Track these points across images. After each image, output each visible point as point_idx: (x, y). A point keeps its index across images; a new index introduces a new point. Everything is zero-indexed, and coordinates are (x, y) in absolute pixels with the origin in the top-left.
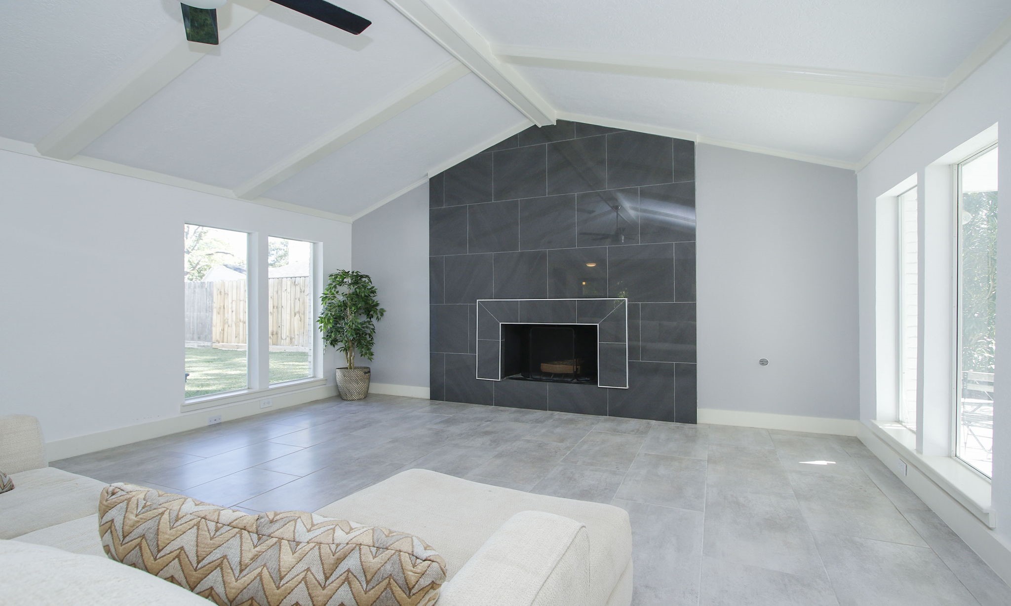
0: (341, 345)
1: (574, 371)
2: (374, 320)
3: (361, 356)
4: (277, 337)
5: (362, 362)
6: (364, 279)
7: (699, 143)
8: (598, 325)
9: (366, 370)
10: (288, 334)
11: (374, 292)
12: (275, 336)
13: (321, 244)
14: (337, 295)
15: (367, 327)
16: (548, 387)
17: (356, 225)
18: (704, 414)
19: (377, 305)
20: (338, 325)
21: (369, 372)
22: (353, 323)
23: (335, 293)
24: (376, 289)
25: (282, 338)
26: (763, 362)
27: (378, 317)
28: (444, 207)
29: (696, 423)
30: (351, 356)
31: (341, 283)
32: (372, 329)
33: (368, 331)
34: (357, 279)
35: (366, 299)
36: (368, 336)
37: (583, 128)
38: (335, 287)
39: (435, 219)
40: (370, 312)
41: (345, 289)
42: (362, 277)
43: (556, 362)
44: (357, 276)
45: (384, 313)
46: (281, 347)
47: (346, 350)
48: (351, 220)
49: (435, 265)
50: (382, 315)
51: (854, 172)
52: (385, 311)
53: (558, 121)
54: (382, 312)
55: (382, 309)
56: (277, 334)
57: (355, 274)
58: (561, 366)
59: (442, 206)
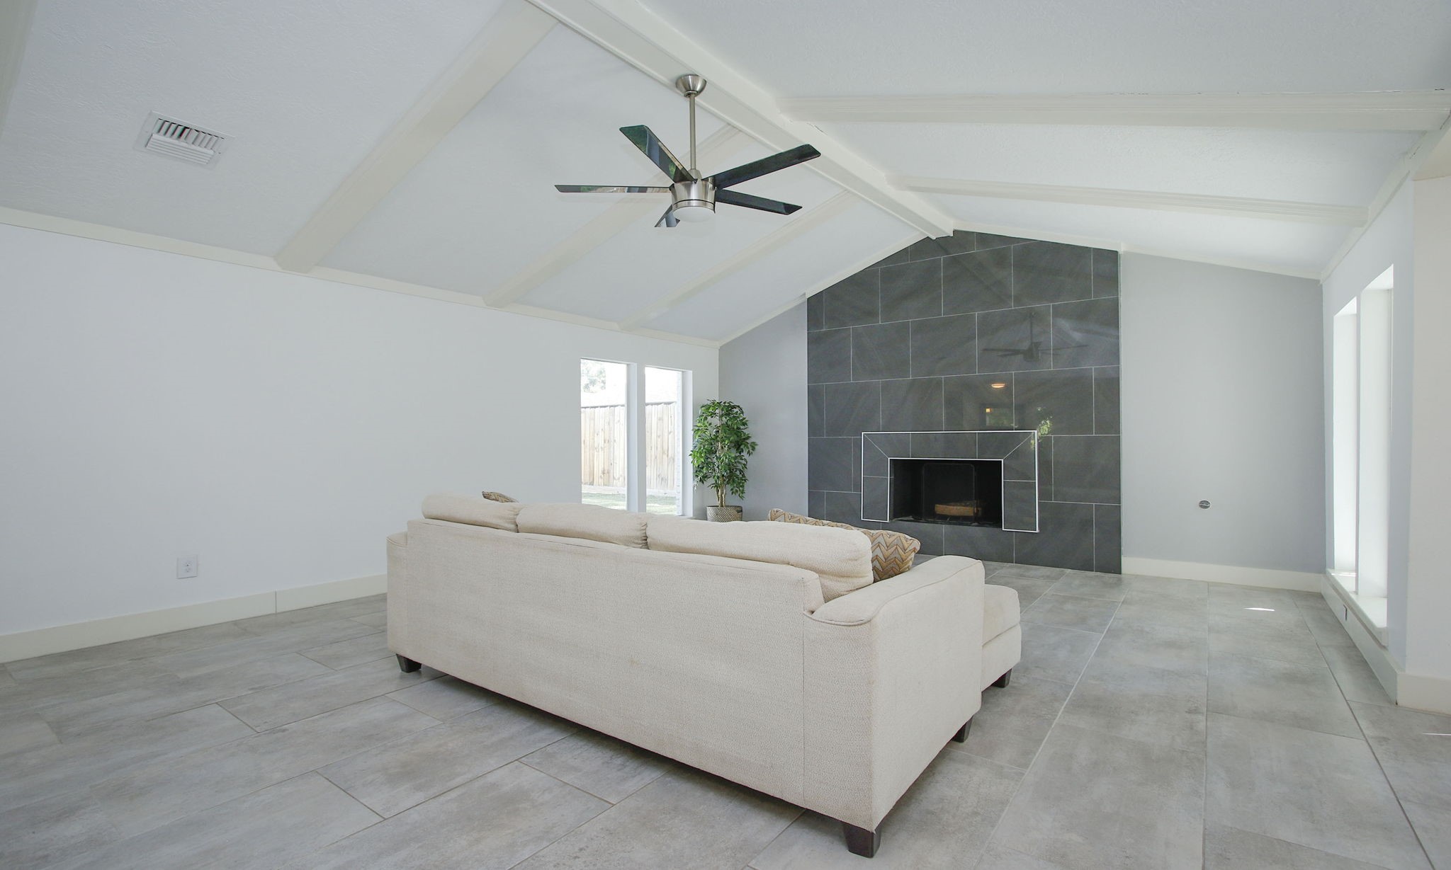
0: (711, 481)
1: (974, 512)
2: (745, 454)
3: (732, 493)
4: (609, 476)
5: (734, 500)
6: (735, 410)
7: (1124, 252)
8: (1002, 460)
9: (739, 509)
10: (621, 473)
11: (744, 424)
12: (606, 475)
13: (690, 372)
14: (709, 428)
15: (739, 463)
16: (944, 529)
17: (723, 350)
18: (1129, 564)
19: (748, 438)
20: (709, 460)
21: (741, 511)
22: (726, 458)
23: (708, 425)
24: (747, 421)
25: (614, 478)
26: (1204, 505)
27: (749, 452)
28: (824, 330)
29: (1120, 573)
30: (722, 493)
31: (713, 415)
32: (744, 464)
33: (740, 467)
34: (729, 409)
35: (738, 432)
36: (738, 473)
37: (984, 238)
38: (706, 418)
39: (813, 341)
40: (740, 446)
41: (716, 421)
42: (734, 407)
43: (952, 504)
44: (730, 406)
45: (756, 447)
46: (613, 488)
47: (717, 486)
48: (718, 344)
49: (814, 395)
50: (753, 449)
51: (1318, 281)
52: (756, 445)
53: (955, 232)
54: (754, 446)
55: (753, 443)
56: (608, 473)
57: (727, 404)
58: (958, 508)
59: (822, 328)
